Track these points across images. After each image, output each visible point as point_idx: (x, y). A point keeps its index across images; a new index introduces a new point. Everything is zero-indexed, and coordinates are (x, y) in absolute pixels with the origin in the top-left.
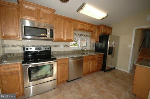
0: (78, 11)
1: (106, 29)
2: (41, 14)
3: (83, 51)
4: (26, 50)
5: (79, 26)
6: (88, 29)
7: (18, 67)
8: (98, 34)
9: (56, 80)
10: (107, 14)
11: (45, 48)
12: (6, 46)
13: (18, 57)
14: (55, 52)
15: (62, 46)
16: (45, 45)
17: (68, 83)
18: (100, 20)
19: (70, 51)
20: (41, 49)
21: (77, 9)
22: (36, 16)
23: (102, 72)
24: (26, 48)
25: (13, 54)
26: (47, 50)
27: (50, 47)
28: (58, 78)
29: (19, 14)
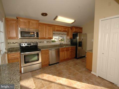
0: (54, 20)
1: (77, 29)
2: (31, 24)
3: (61, 45)
4: (21, 45)
5: (56, 29)
6: (63, 30)
7: (18, 55)
8: (71, 32)
9: (41, 64)
10: (75, 20)
11: (34, 44)
12: (9, 43)
13: (16, 50)
14: (40, 46)
15: (45, 42)
16: (33, 42)
17: (50, 66)
18: (72, 23)
19: (52, 45)
20: (31, 44)
21: (53, 19)
22: (28, 25)
23: (75, 60)
24: (21, 44)
25: (14, 48)
26: (35, 45)
27: (37, 43)
28: (43, 62)
29: (18, 24)
